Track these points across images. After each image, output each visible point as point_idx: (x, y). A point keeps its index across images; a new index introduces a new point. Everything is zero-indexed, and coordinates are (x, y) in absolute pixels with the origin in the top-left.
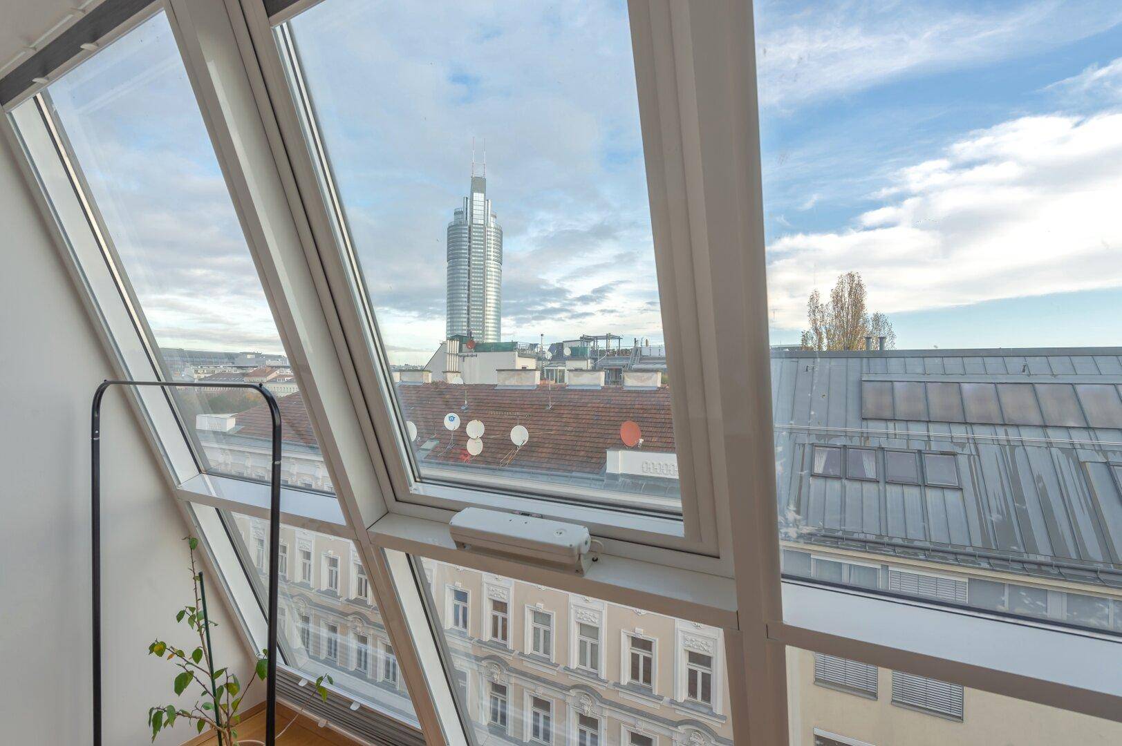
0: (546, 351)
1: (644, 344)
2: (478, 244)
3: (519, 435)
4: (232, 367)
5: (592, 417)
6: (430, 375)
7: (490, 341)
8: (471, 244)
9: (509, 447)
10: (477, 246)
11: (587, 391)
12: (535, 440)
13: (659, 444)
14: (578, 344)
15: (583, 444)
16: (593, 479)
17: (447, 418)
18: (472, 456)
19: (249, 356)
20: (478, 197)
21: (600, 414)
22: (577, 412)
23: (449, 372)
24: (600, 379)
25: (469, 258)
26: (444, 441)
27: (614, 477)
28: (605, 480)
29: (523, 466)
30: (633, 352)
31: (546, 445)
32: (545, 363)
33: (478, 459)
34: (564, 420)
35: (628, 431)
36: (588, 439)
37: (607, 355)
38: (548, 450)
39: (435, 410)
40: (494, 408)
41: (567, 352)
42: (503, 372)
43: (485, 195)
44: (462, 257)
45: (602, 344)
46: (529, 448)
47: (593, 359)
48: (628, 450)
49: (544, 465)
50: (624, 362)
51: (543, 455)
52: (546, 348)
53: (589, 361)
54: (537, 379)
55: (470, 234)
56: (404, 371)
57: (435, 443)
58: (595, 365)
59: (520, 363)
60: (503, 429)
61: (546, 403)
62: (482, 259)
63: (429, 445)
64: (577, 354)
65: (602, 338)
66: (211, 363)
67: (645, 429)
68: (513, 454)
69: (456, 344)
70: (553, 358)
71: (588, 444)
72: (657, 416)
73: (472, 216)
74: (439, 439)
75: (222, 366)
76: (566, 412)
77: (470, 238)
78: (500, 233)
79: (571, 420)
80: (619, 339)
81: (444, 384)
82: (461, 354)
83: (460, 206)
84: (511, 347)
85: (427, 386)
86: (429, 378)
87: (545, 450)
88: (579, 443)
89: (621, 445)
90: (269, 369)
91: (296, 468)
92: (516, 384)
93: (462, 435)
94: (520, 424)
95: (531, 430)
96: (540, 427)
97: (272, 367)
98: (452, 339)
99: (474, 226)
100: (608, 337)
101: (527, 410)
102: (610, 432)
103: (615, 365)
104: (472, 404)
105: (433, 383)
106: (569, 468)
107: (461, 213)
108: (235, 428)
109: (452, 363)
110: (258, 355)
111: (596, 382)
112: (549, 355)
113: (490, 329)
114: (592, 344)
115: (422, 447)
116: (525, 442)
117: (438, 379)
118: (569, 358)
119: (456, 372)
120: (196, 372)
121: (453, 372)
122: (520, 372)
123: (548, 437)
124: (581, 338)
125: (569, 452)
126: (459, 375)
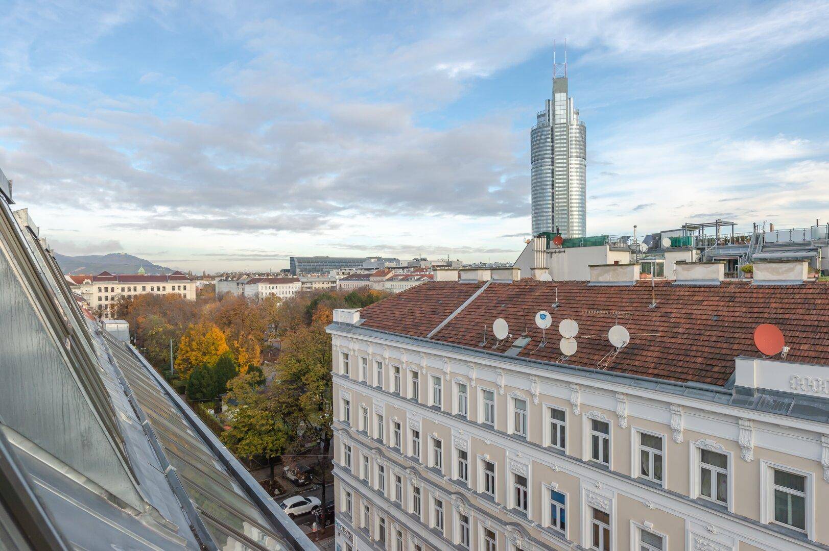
0: (640, 243)
1: (767, 229)
2: (561, 143)
3: (619, 336)
4: (361, 269)
5: (710, 317)
6: (519, 271)
7: (575, 236)
8: (554, 144)
9: (608, 348)
10: (559, 145)
11: (700, 287)
12: (638, 342)
13: (813, 354)
14: (680, 234)
15: (700, 348)
16: (716, 392)
17: (538, 316)
18: (566, 356)
19: (373, 260)
20: (561, 97)
21: (720, 313)
22: (690, 311)
23: (537, 268)
24: (718, 272)
25: (553, 158)
26: (536, 339)
27: (748, 392)
28: (734, 395)
29: (624, 371)
30: (753, 239)
31: (652, 348)
32: (640, 256)
33: (573, 359)
34: (673, 320)
35: (765, 336)
36: (707, 343)
37: (718, 244)
38: (655, 354)
39: (526, 307)
40: (587, 306)
41: (666, 243)
42: (596, 268)
43: (567, 95)
44: (545, 158)
45: (710, 233)
46: (631, 350)
47: (699, 249)
48: (765, 359)
49: (650, 371)
50: (742, 251)
51: (649, 359)
52: (640, 240)
53: (694, 251)
54: (636, 273)
55: (552, 135)
56: (494, 269)
57: (527, 340)
58: (702, 256)
59: (612, 257)
60: (598, 328)
61: (649, 301)
62: (565, 157)
63: (522, 342)
64: (678, 244)
65: (709, 225)
66: (347, 266)
67: (787, 333)
68: (612, 356)
69: (544, 241)
70: (650, 251)
71: (706, 349)
72: (808, 317)
73: (554, 116)
74: (531, 337)
75: (354, 269)
76: (674, 311)
77: (552, 138)
78: (583, 129)
79: (682, 321)
80: (733, 225)
81: (532, 280)
82: (549, 251)
83: (542, 109)
84: (601, 241)
85: (516, 284)
86: (518, 276)
87: (650, 354)
88: (694, 348)
89: (755, 353)
90: (387, 270)
91: (405, 357)
92: (612, 280)
93: (554, 335)
94: (619, 324)
95: (632, 331)
96: (642, 327)
97: (389, 268)
98: (539, 236)
99: (556, 126)
100: (718, 224)
101: (626, 308)
102: (737, 335)
103: (729, 255)
104: (563, 301)
105: (522, 280)
106: (683, 376)
107: (544, 115)
108: (360, 321)
109: (540, 260)
110: (379, 259)
111: (713, 276)
112: (644, 248)
113: (575, 224)
114: (696, 232)
115: (514, 344)
116: (626, 345)
117: (528, 275)
118: (668, 250)
119: (544, 268)
120: (338, 274)
121: (541, 269)
122: (613, 267)
123: (654, 339)
124: (683, 227)
125: (682, 358)
126: (547, 271)
